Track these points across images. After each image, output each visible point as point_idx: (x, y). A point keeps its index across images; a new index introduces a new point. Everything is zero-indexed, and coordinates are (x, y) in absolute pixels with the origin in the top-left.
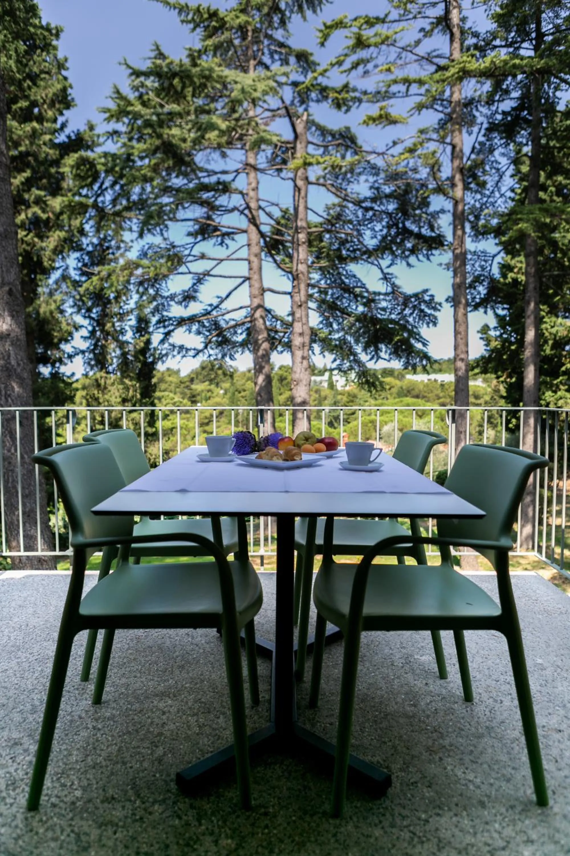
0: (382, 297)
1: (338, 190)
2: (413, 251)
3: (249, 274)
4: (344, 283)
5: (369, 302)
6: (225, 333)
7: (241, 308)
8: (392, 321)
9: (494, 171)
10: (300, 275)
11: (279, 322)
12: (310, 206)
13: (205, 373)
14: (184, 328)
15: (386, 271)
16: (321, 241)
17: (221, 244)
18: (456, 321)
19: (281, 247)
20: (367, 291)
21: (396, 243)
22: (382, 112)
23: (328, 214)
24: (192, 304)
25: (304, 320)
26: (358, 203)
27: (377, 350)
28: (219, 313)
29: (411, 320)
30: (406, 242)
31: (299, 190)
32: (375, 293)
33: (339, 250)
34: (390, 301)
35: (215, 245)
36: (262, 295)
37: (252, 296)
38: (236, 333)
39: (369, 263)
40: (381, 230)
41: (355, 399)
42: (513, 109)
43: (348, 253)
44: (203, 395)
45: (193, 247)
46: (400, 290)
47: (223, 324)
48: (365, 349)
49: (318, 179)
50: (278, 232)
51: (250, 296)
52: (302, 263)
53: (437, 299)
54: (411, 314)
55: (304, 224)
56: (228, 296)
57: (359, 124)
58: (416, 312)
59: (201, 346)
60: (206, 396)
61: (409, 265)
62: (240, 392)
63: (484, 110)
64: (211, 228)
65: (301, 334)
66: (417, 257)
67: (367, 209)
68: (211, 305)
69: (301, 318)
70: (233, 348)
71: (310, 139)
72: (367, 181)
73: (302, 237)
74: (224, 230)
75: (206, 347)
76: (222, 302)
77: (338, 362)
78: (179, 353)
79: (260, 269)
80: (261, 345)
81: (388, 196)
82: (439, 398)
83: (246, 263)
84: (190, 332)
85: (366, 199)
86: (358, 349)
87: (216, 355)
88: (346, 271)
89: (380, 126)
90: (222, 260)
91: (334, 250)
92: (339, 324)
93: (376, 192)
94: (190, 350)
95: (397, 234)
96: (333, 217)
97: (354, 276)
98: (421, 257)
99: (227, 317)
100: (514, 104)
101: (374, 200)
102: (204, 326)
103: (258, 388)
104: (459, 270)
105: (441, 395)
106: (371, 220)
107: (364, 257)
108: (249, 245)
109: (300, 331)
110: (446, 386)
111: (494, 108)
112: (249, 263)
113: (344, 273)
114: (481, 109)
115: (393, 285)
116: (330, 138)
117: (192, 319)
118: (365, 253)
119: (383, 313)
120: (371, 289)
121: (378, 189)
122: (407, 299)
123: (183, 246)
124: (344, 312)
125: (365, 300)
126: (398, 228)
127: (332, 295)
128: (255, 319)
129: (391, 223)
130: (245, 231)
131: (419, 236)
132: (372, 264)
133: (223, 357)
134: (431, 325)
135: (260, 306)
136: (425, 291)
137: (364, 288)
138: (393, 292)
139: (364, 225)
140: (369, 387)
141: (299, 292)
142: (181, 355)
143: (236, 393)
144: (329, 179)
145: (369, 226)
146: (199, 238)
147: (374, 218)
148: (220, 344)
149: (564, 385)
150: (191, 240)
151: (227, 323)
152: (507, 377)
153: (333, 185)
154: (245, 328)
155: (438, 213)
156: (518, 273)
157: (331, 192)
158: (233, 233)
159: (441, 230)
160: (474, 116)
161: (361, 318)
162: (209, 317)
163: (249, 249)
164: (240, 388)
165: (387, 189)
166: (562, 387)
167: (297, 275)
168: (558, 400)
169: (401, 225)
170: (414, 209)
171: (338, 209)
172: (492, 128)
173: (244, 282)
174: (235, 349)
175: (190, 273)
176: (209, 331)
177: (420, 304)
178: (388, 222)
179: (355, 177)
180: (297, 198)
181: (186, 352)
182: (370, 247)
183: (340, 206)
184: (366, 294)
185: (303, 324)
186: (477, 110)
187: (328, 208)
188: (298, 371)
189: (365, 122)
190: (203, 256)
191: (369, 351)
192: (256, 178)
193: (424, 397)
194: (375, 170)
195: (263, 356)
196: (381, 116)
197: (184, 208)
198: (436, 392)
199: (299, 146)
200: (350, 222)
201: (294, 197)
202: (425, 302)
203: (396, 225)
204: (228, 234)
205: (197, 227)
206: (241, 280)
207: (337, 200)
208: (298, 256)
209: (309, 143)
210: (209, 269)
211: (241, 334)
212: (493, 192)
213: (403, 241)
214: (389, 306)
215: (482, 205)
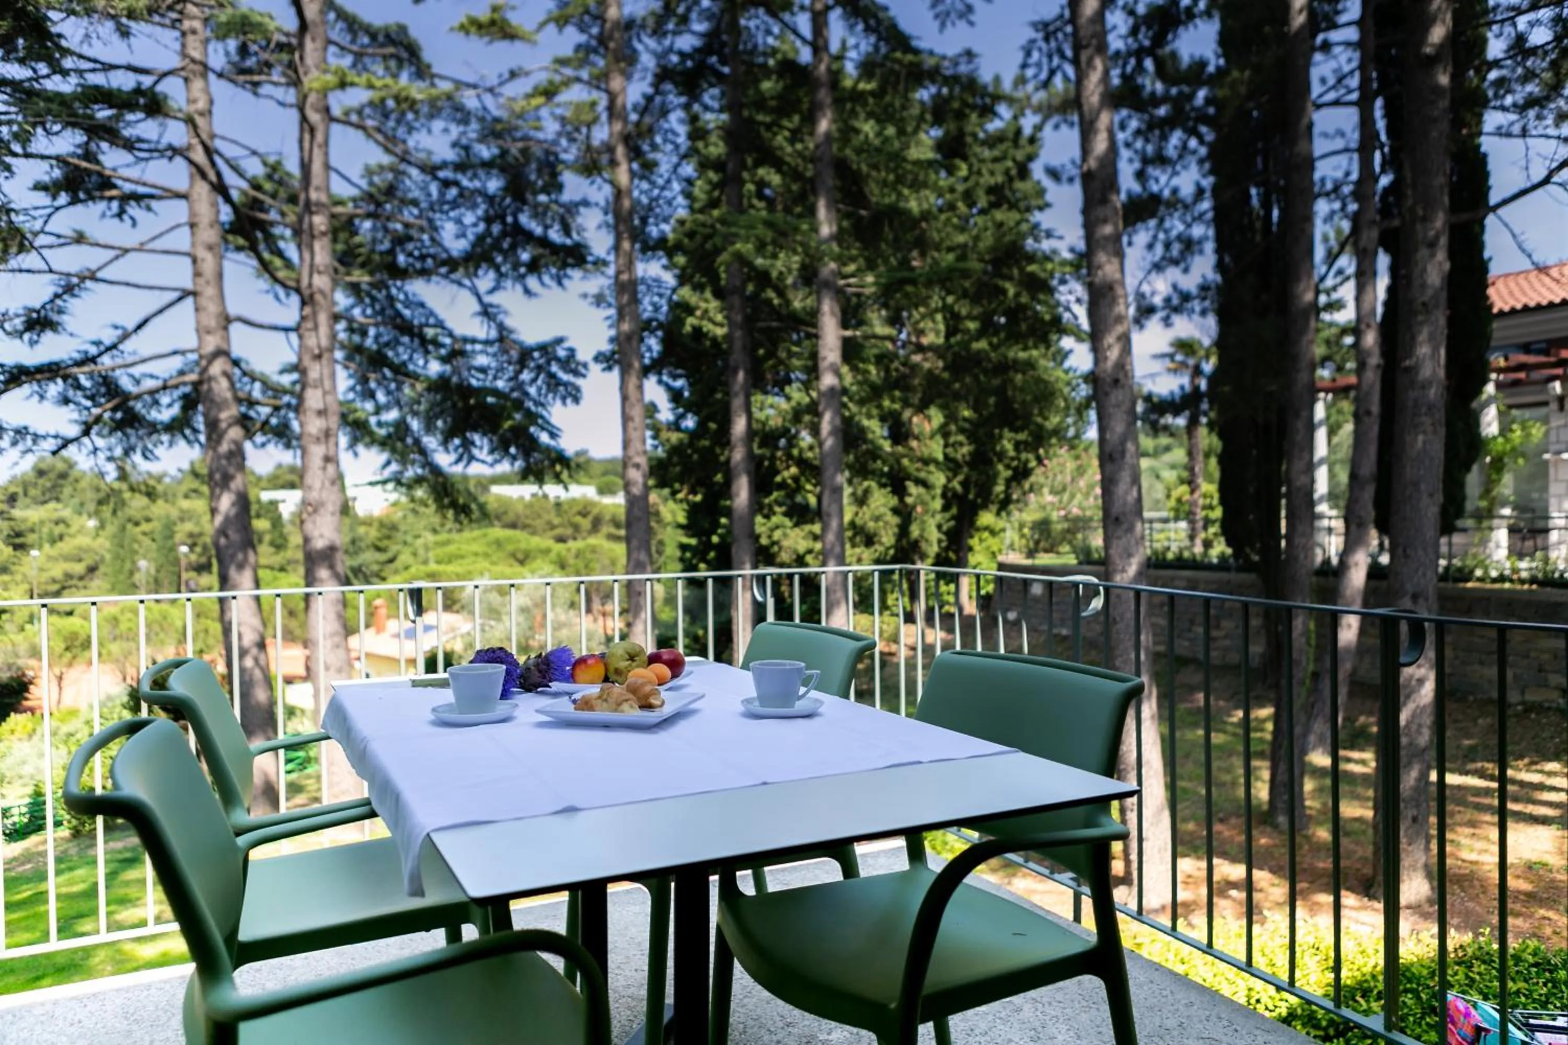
0: (478, 347)
1: (389, 142)
2: (534, 267)
3: (195, 284)
4: (399, 314)
5: (455, 355)
6: (131, 403)
7: (175, 353)
8: (496, 392)
9: (669, 147)
10: (318, 297)
11: (257, 385)
12: (334, 162)
13: (45, 482)
14: (26, 389)
15: (487, 299)
16: (355, 233)
17: (120, 215)
18: (625, 398)
19: (259, 235)
20: (451, 335)
21: (501, 251)
22: (496, 16)
23: (371, 183)
24: (48, 337)
25: (327, 384)
26: (430, 170)
27: (467, 445)
28: (119, 361)
29: (532, 391)
30: (519, 251)
31: (312, 130)
32: (466, 340)
33: (391, 252)
34: (495, 355)
35: (103, 215)
36: (226, 328)
37: (202, 331)
38: (156, 403)
39: (453, 281)
40: (475, 225)
41: (394, 534)
42: (696, 50)
43: (411, 260)
44: (45, 530)
45: (50, 216)
46: (514, 336)
47: (126, 384)
48: (445, 443)
49: (347, 113)
50: (256, 204)
51: (197, 331)
52: (319, 273)
53: (581, 356)
54: (534, 380)
55: (323, 198)
56: (140, 326)
57: (452, 29)
58: (542, 376)
59: (73, 431)
60: (51, 533)
61: (527, 292)
62: (137, 524)
63: (652, 43)
64: (94, 178)
65: (322, 413)
66: (540, 279)
67: (446, 184)
68: (97, 343)
69: (321, 380)
70: (150, 434)
71: (334, 36)
72: (446, 130)
73: (320, 221)
74: (128, 187)
75: (86, 432)
76: (125, 336)
77: (394, 467)
78: (14, 443)
79: (220, 276)
80: (225, 431)
81: (487, 165)
82: (553, 527)
83: (187, 261)
84: (42, 397)
85: (444, 165)
86: (431, 442)
87: (110, 449)
88: (406, 294)
89: (486, 39)
90: (126, 251)
91: (381, 253)
92: (389, 393)
93: (463, 153)
94: (44, 437)
95: (504, 234)
96: (379, 190)
97: (422, 305)
98: (546, 279)
99: (137, 371)
100: (696, 42)
101: (460, 167)
102: (78, 387)
103: (219, 519)
104: (627, 310)
105: (556, 521)
106: (454, 205)
107: (443, 270)
108: (192, 225)
109: (320, 406)
110: (565, 507)
111: (667, 42)
112: (195, 261)
113: (402, 297)
114: (646, 39)
115: (501, 327)
116: (366, 40)
117: (51, 371)
118: (444, 263)
119: (481, 376)
120: (459, 331)
121: (467, 148)
122: (525, 354)
123: (25, 211)
124: (401, 371)
125: (443, 352)
126: (504, 223)
127: (377, 337)
128: (210, 379)
129: (491, 212)
130: (184, 196)
131: (544, 242)
132: (460, 284)
133: (127, 452)
134: (569, 401)
135: (221, 353)
136: (559, 341)
137: (443, 328)
138: (501, 339)
139: (442, 212)
140: (457, 514)
141: (316, 328)
142: (21, 447)
143: (129, 526)
144: (369, 117)
145: (452, 214)
146: (63, 198)
147: (461, 201)
148: (119, 426)
149: (780, 505)
150: (42, 199)
151: (138, 382)
152: (689, 493)
153: (379, 130)
154: (177, 393)
155: (577, 205)
156: (702, 318)
157: (377, 142)
158: (152, 197)
159: (586, 235)
160: (635, 51)
161: (441, 385)
162: (92, 367)
163: (193, 234)
164: (138, 516)
165: (485, 152)
166: (777, 509)
167: (312, 296)
168: (772, 530)
169: (509, 219)
170: (535, 193)
171: (390, 176)
172: (664, 75)
173: (180, 299)
174: (155, 437)
175: (51, 271)
176: (92, 398)
177: (548, 363)
178: (486, 211)
179: (423, 120)
180: (306, 145)
181: (35, 442)
182: (455, 254)
183: (392, 169)
184: (447, 341)
185: (325, 393)
186: (640, 41)
187: (369, 172)
188: (317, 484)
189: (462, 27)
190: (80, 238)
191: (451, 447)
192: (207, 91)
193: (525, 527)
194: (462, 115)
195: (231, 455)
196: (493, 23)
197: (48, 133)
198: (546, 517)
199: (309, 45)
200: (415, 203)
201: (301, 141)
202: (558, 360)
203: (502, 218)
204: (137, 198)
205: (57, 173)
206: (176, 295)
207: (386, 159)
208: (312, 258)
209: (330, 42)
210: (93, 267)
211: (170, 405)
212: (668, 181)
213: (513, 247)
214: (494, 364)
215: (652, 200)
